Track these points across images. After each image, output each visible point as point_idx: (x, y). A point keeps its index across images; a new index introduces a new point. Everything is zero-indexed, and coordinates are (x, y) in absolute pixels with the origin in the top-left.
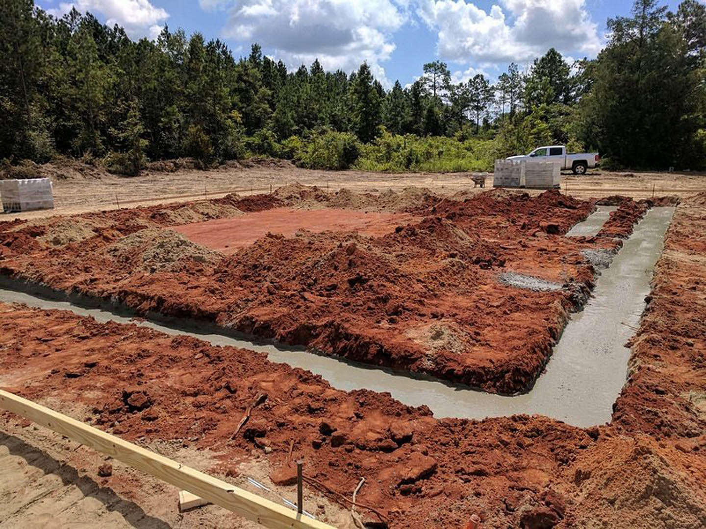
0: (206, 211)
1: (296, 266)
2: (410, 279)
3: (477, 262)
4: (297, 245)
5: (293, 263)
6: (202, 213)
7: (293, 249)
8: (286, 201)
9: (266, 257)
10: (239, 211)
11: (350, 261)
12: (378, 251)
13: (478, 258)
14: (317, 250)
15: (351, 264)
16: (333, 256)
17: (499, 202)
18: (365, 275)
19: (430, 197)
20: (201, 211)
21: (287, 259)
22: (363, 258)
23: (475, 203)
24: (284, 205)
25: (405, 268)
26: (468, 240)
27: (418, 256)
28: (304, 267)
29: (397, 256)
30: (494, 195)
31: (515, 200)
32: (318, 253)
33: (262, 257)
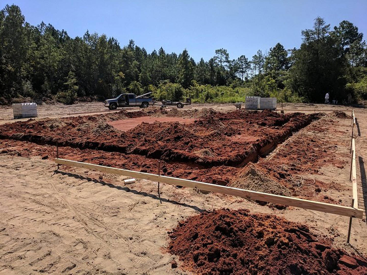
0: (112, 117)
1: (154, 133)
2: (198, 138)
3: (225, 134)
4: (154, 126)
5: (153, 132)
6: (110, 118)
7: (153, 127)
10: (126, 117)
11: (175, 131)
12: (186, 129)
13: (227, 133)
14: (162, 127)
16: (169, 129)
17: (243, 114)
18: (181, 135)
19: (213, 112)
21: (150, 130)
22: (180, 130)
23: (232, 114)
25: (196, 134)
26: (223, 126)
27: (202, 130)
28: (157, 133)
29: (194, 130)
30: (241, 111)
31: (251, 114)
32: (163, 128)
33: (141, 130)
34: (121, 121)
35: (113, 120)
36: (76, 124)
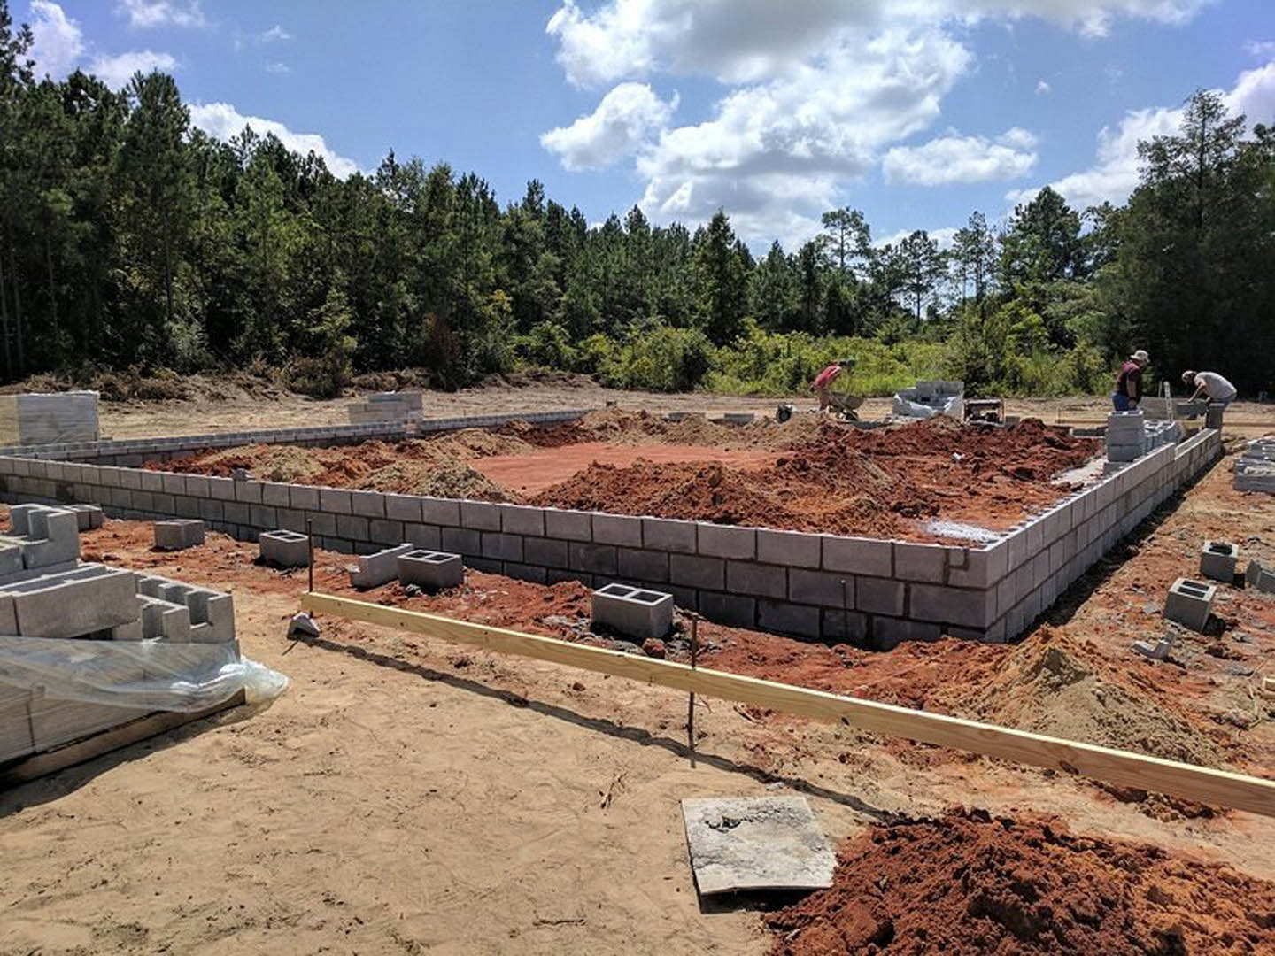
0: (478, 444)
1: (636, 503)
2: (798, 521)
3: (895, 509)
4: (638, 476)
5: (634, 499)
6: (472, 447)
7: (632, 480)
8: (598, 434)
9: (595, 490)
10: (527, 445)
11: (715, 494)
12: (751, 488)
13: (900, 503)
14: (667, 481)
15: (716, 499)
16: (691, 489)
17: (941, 436)
18: (736, 512)
19: (830, 427)
20: (470, 443)
21: (624, 493)
22: (732, 491)
23: (902, 436)
24: (594, 439)
25: (790, 507)
26: (885, 479)
27: (811, 494)
28: (649, 503)
29: (780, 494)
30: (935, 426)
31: (969, 435)
32: (669, 485)
33: (590, 491)
34: (507, 457)
35: (483, 453)
36: (359, 469)
